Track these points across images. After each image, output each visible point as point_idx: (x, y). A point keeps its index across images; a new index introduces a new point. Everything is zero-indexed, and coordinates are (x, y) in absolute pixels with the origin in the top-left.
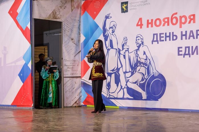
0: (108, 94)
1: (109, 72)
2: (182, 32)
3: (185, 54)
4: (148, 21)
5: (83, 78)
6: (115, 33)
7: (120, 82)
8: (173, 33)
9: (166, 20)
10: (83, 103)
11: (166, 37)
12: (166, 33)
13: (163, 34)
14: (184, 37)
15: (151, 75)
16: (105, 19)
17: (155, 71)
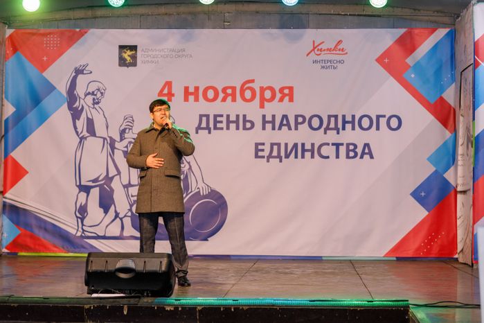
0: (80, 229)
1: (82, 184)
2: (264, 116)
3: (270, 156)
4: (186, 89)
5: (7, 195)
6: (100, 105)
7: (113, 206)
8: (244, 116)
9: (229, 91)
10: (7, 248)
11: (229, 122)
12: (228, 116)
13: (222, 116)
14: (269, 126)
15: (191, 192)
16: (74, 74)
17: (201, 185)
